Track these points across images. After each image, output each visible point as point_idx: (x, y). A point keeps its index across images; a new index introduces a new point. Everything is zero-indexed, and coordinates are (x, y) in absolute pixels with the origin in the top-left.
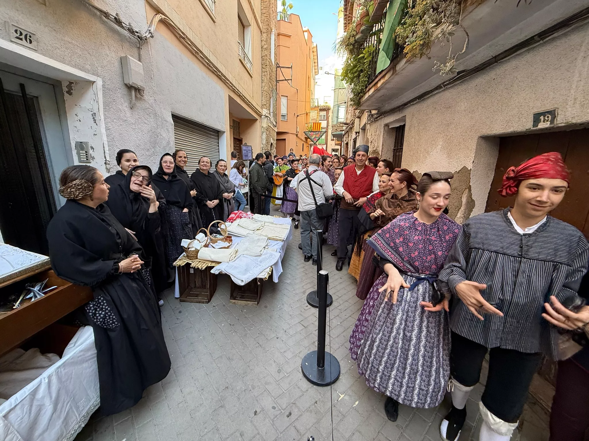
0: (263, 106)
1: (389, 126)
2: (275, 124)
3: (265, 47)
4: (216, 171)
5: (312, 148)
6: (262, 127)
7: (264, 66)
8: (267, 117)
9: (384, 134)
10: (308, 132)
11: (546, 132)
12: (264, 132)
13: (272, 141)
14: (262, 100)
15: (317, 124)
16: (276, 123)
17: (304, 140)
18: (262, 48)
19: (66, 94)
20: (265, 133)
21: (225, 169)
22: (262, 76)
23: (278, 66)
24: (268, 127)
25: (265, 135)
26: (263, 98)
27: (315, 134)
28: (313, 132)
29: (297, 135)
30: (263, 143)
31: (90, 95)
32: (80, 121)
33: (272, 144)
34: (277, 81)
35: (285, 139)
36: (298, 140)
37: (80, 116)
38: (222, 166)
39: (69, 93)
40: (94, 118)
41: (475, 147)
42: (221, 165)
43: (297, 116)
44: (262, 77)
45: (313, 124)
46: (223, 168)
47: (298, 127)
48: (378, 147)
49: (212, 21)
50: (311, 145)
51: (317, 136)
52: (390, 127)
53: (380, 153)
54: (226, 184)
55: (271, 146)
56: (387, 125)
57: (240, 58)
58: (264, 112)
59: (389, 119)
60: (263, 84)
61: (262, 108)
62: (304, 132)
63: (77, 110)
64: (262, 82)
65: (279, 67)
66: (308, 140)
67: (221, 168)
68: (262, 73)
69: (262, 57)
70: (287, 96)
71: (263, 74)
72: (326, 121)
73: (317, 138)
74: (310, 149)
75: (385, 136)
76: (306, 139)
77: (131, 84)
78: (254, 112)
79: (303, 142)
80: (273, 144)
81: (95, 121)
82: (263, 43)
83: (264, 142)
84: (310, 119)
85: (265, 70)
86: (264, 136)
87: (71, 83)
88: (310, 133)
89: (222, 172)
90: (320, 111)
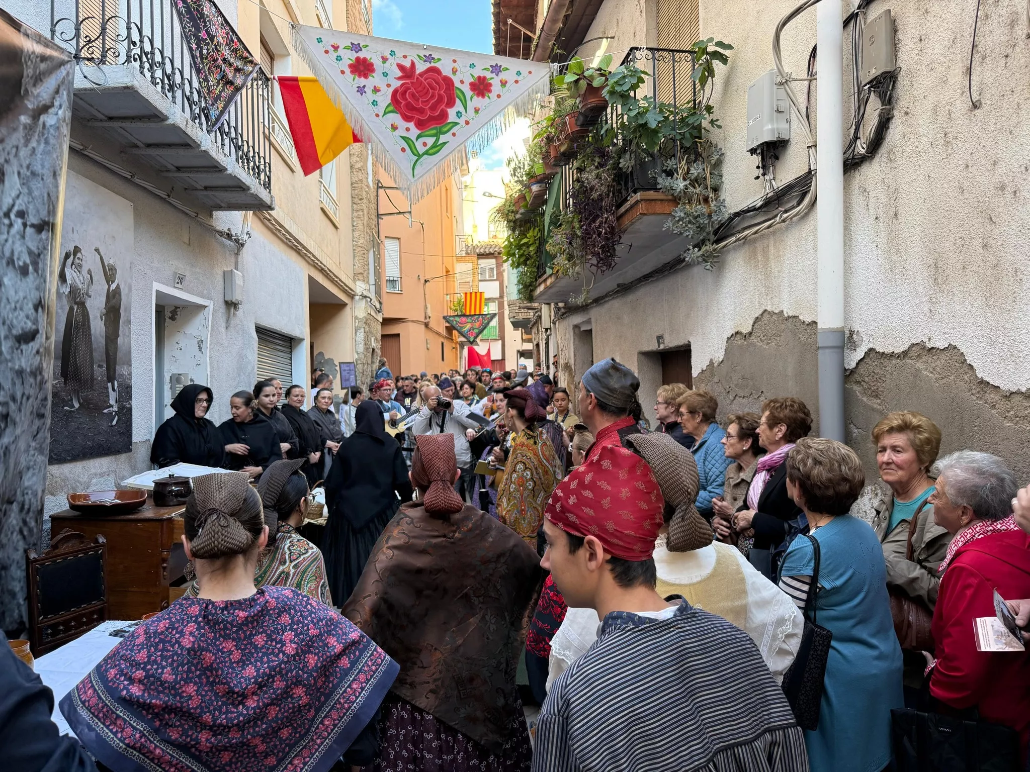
0: (356, 276)
1: (580, 328)
2: (378, 306)
3: (358, 165)
4: (316, 407)
5: (465, 352)
6: (356, 318)
7: (355, 199)
8: (366, 297)
9: (574, 339)
10: (454, 316)
11: (682, 349)
12: (360, 328)
13: (374, 344)
14: (354, 265)
15: (473, 295)
16: (380, 303)
17: (444, 333)
18: (351, 167)
19: (167, 319)
20: (362, 330)
21: (330, 402)
22: (352, 218)
23: (380, 185)
24: (368, 317)
25: (362, 334)
26: (356, 261)
27: (469, 320)
28: (464, 315)
29: (427, 325)
30: (359, 351)
31: (198, 320)
32: (181, 349)
33: (373, 350)
34: (379, 216)
35: (398, 335)
36: (431, 336)
37: (182, 344)
38: (324, 398)
39: (173, 318)
40: (199, 346)
41: (636, 364)
42: (323, 396)
43: (426, 281)
44: (353, 221)
45: (463, 295)
46: (327, 400)
47: (429, 306)
48: (570, 358)
49: (289, 170)
50: (462, 345)
51: (477, 325)
52: (582, 329)
53: (573, 367)
54: (332, 427)
55: (372, 354)
56: (576, 327)
57: (322, 206)
58: (359, 287)
59: (577, 319)
60: (357, 234)
61: (354, 280)
62: (444, 318)
63: (180, 337)
64: (353, 230)
65: (382, 187)
66: (455, 332)
67: (323, 401)
68: (353, 213)
69: (352, 184)
70: (399, 239)
71: (355, 214)
72: (497, 283)
73: (476, 331)
74: (461, 353)
75: (577, 342)
76: (450, 329)
77: (234, 301)
78: (339, 291)
79: (442, 340)
80: (376, 350)
81: (200, 348)
82: (354, 159)
83: (361, 348)
84: (457, 284)
85: (360, 207)
86: (361, 336)
87: (176, 308)
88: (457, 319)
89: (324, 407)
90: (478, 259)
